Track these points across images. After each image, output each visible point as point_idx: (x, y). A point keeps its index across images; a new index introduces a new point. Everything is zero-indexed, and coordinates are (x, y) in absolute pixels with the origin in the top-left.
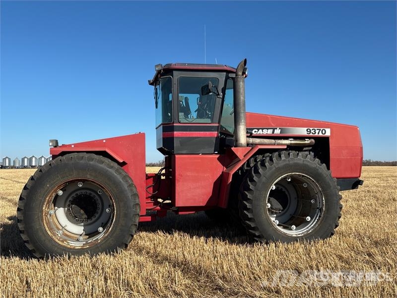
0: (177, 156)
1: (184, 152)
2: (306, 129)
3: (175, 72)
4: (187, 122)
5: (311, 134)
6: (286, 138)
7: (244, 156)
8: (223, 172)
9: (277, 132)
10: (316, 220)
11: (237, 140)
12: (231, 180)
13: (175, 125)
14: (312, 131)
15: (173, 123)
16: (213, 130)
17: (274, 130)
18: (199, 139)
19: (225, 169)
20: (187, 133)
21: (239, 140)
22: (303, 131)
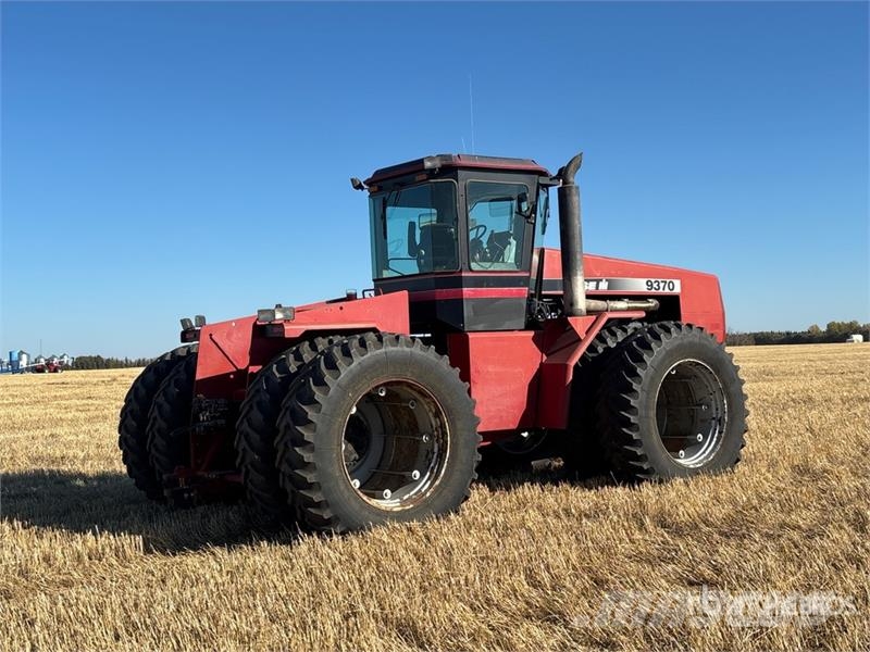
0: (471, 335)
1: (480, 327)
2: (645, 280)
3: (461, 173)
4: (482, 269)
5: (653, 290)
6: (619, 298)
7: (587, 333)
8: (541, 364)
9: (604, 286)
10: (715, 439)
11: (572, 304)
12: (571, 378)
13: (463, 275)
14: (655, 285)
15: (461, 271)
16: (522, 283)
17: (598, 281)
18: (501, 302)
19: (545, 358)
20: (481, 292)
21: (577, 302)
22: (640, 285)
